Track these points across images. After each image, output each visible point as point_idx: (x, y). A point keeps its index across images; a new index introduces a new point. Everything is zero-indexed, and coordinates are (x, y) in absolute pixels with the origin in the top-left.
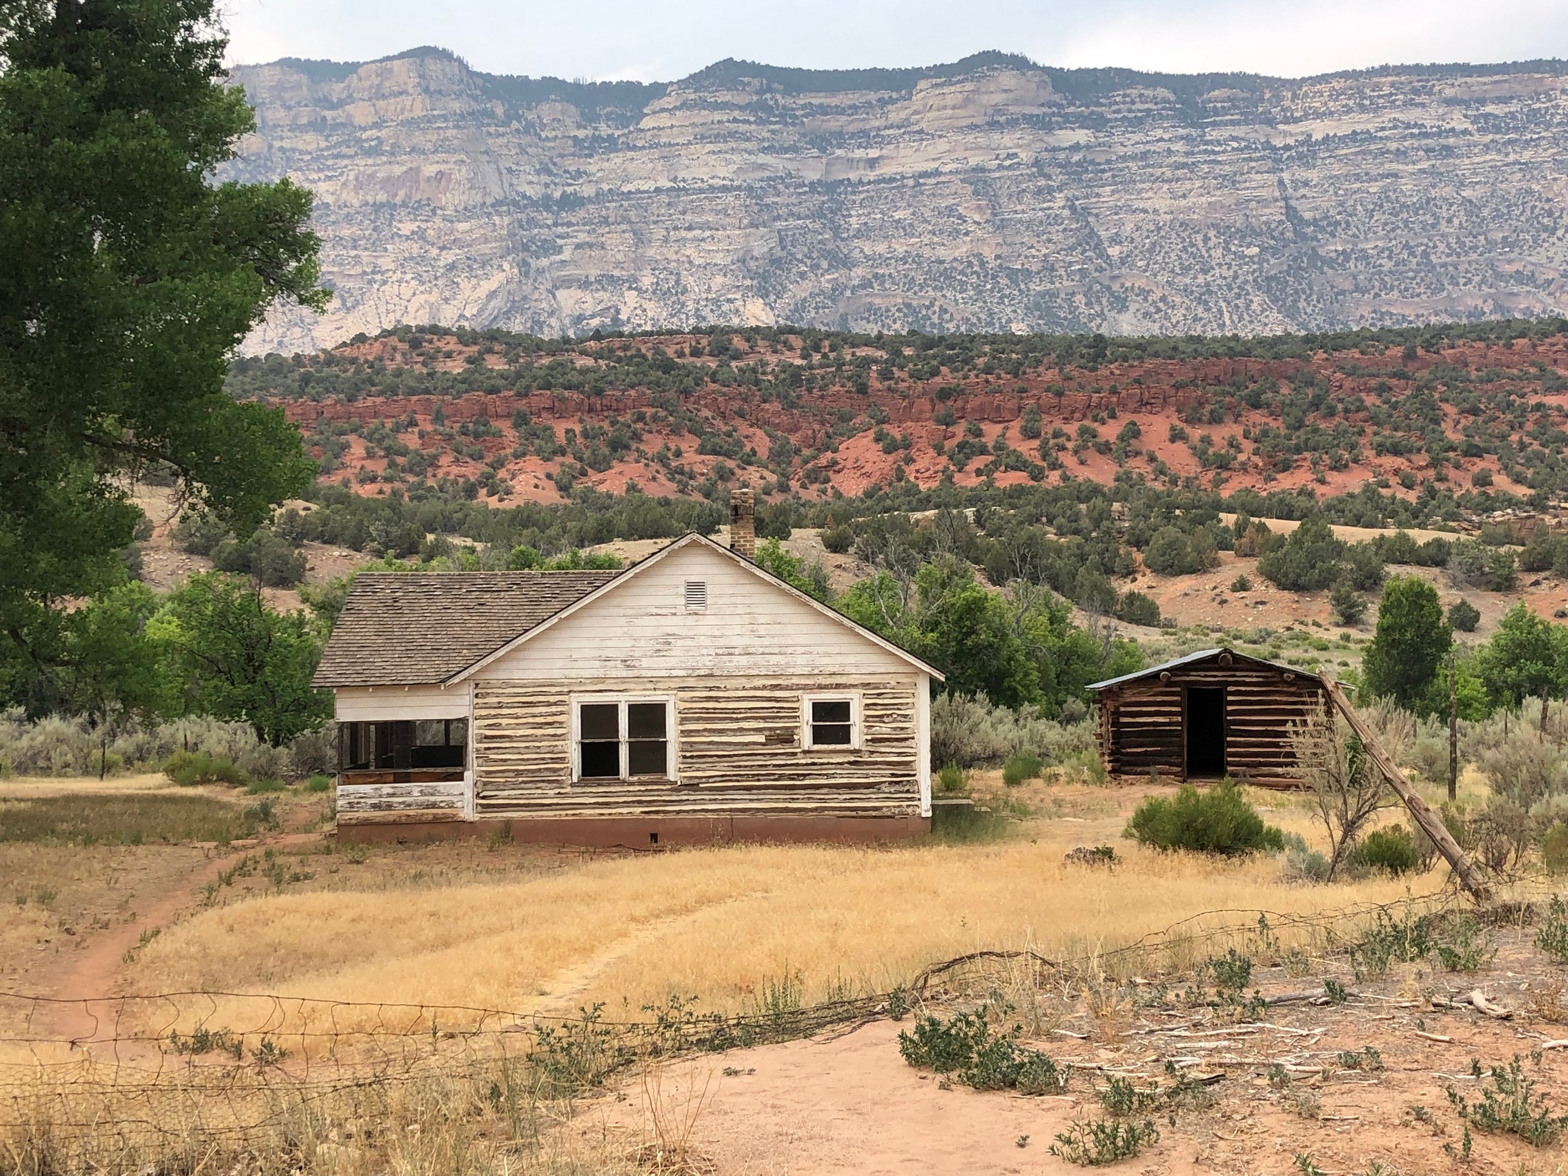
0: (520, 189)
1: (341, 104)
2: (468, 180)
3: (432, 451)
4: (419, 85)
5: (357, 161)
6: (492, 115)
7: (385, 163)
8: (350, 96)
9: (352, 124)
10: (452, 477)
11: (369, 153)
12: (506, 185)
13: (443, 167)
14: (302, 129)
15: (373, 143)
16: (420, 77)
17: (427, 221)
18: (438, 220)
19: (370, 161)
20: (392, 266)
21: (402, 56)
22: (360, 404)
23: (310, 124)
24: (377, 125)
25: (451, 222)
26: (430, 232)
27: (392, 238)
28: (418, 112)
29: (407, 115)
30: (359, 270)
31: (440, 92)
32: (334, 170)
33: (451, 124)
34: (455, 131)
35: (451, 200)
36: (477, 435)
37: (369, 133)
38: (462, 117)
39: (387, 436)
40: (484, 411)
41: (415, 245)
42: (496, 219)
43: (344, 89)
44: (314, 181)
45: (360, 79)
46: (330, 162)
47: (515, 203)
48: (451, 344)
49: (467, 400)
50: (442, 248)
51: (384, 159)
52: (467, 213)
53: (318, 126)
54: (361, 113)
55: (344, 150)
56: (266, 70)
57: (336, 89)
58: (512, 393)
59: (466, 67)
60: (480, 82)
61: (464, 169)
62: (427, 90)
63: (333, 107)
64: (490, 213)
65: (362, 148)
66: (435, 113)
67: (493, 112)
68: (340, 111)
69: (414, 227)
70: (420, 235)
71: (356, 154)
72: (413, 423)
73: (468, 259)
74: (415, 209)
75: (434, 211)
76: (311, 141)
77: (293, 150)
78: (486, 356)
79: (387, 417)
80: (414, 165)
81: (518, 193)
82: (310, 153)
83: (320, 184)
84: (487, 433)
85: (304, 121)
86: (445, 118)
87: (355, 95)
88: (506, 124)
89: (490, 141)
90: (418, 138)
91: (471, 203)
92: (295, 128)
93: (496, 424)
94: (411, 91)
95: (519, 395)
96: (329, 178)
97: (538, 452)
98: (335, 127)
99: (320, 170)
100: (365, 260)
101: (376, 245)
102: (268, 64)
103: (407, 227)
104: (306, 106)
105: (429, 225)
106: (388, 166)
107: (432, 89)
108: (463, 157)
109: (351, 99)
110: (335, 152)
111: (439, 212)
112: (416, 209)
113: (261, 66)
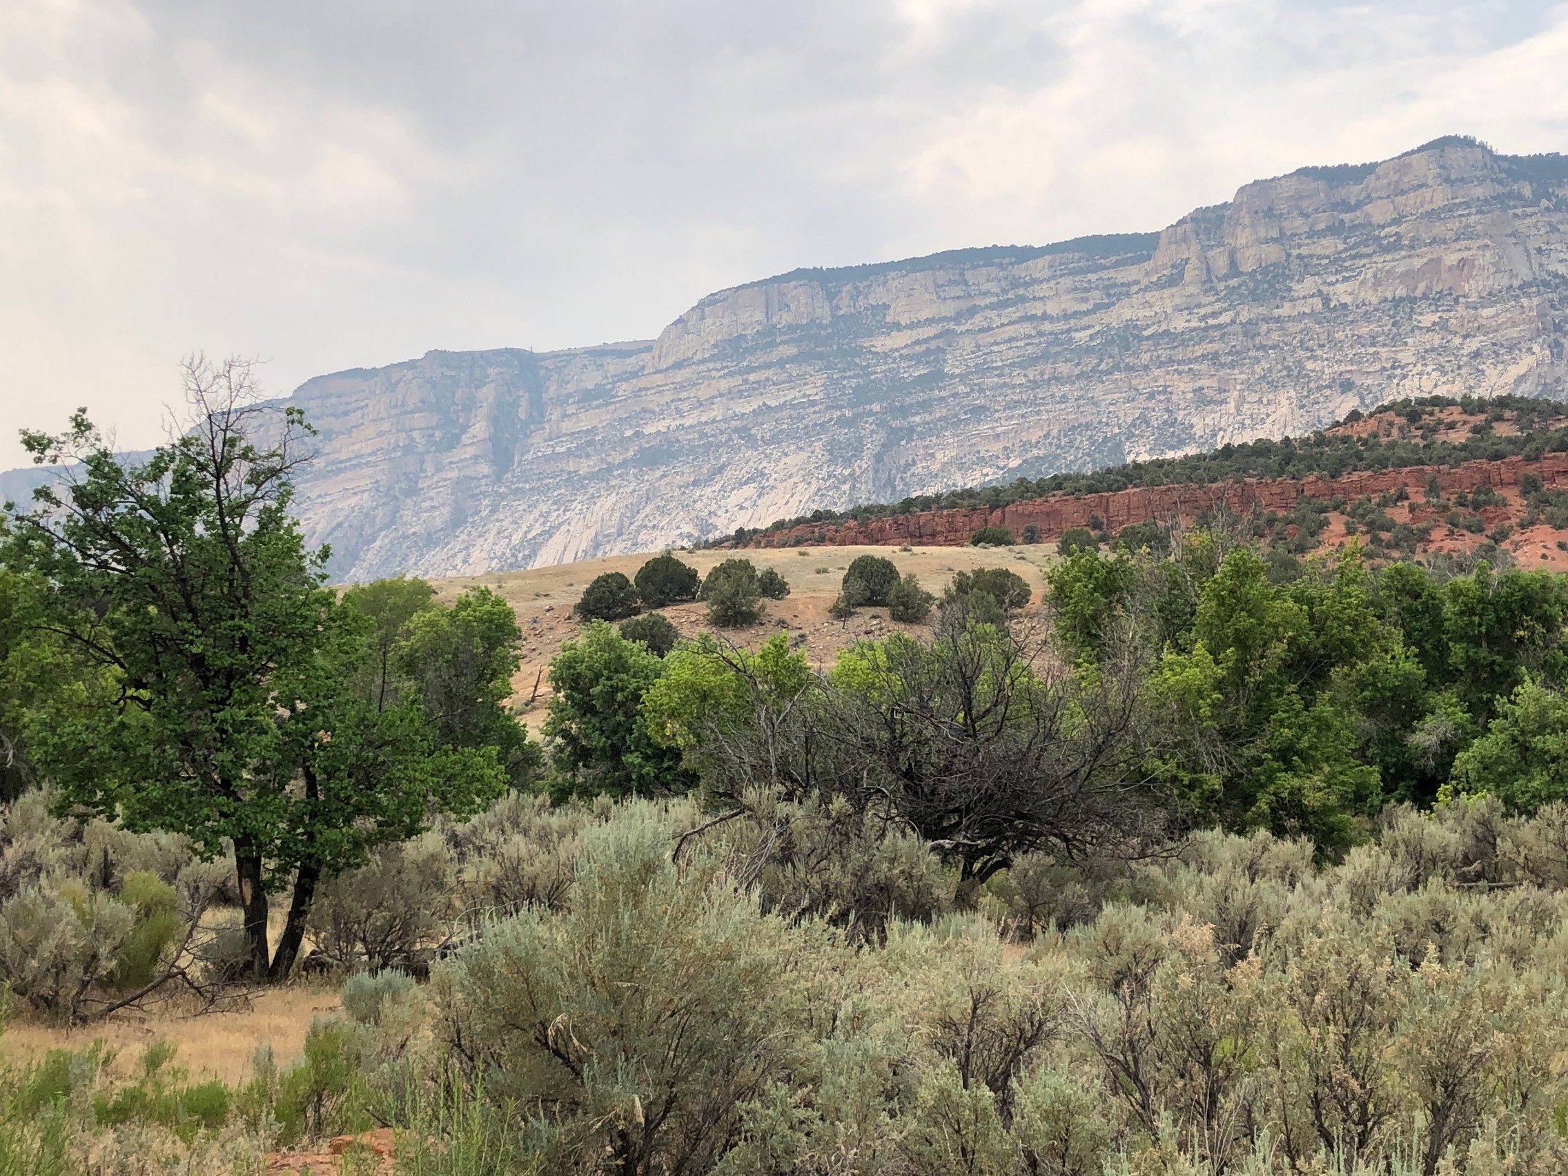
0: (1550, 268)
1: (1358, 206)
2: (1493, 264)
3: (1424, 524)
4: (1440, 175)
5: (1375, 259)
6: (1520, 196)
7: (1404, 257)
8: (1369, 196)
9: (1370, 224)
10: (1445, 552)
11: (1386, 250)
12: (1535, 267)
13: (1465, 254)
14: (1322, 234)
15: (1392, 240)
16: (1441, 167)
17: (1449, 311)
18: (1460, 308)
19: (1388, 257)
20: (1413, 360)
21: (1421, 149)
22: (1345, 479)
23: (1329, 228)
24: (1396, 222)
25: (1476, 308)
26: (1453, 321)
27: (1412, 331)
28: (1439, 203)
29: (1427, 207)
30: (1378, 367)
31: (1462, 180)
32: (1353, 270)
33: (1473, 210)
34: (1478, 217)
35: (1474, 287)
36: (1476, 505)
37: (1388, 230)
38: (1486, 201)
39: (1373, 511)
40: (1487, 479)
41: (1436, 336)
42: (1525, 301)
43: (1362, 190)
44: (1332, 284)
45: (1378, 178)
46: (1347, 264)
47: (1545, 283)
48: (1455, 414)
49: (1466, 468)
50: (1465, 337)
51: (1403, 253)
52: (1491, 298)
53: (1335, 230)
54: (1379, 212)
55: (1363, 250)
56: (1283, 182)
57: (1353, 192)
58: (1520, 458)
59: (1490, 152)
60: (1505, 165)
61: (1488, 254)
62: (1447, 180)
63: (1351, 209)
64: (1518, 296)
65: (1380, 246)
66: (1457, 201)
67: (1520, 194)
68: (1358, 213)
69: (1435, 318)
70: (1442, 325)
71: (1374, 252)
72: (1402, 496)
73: (1494, 344)
74: (1435, 300)
75: (1456, 301)
76: (1329, 246)
77: (1311, 256)
78: (1494, 424)
79: (1375, 491)
80: (1434, 256)
81: (1549, 273)
82: (1328, 257)
83: (1338, 285)
84: (1488, 503)
85: (1322, 226)
86: (1467, 205)
87: (1374, 195)
88: (1535, 203)
89: (1517, 222)
90: (1440, 229)
91: (1496, 286)
92: (1313, 234)
93: (1498, 493)
94: (1430, 182)
95: (1528, 459)
96: (1346, 279)
97: (1550, 520)
98: (1354, 228)
99: (1337, 272)
100: (1385, 355)
101: (1396, 340)
102: (1285, 176)
103: (1428, 319)
104: (1324, 211)
105: (1452, 314)
106: (1407, 261)
107: (1453, 177)
108: (1487, 241)
109: (1369, 199)
110: (1353, 253)
111: (1462, 300)
112: (1439, 299)
113: (1279, 179)
